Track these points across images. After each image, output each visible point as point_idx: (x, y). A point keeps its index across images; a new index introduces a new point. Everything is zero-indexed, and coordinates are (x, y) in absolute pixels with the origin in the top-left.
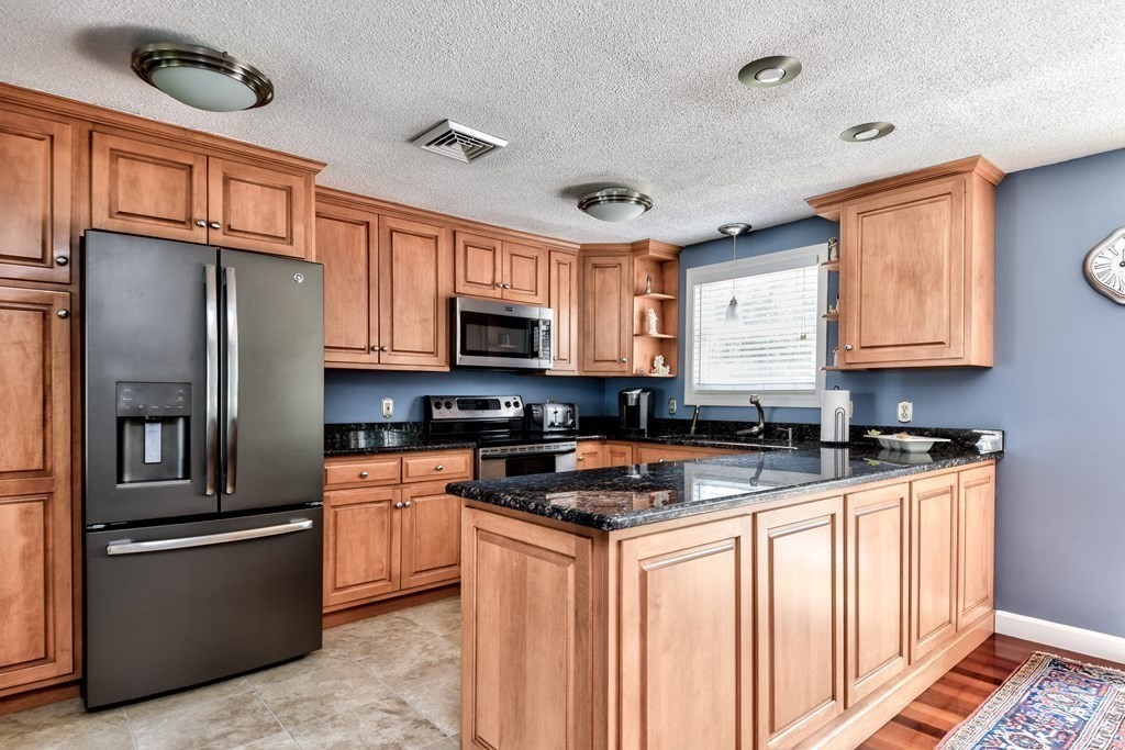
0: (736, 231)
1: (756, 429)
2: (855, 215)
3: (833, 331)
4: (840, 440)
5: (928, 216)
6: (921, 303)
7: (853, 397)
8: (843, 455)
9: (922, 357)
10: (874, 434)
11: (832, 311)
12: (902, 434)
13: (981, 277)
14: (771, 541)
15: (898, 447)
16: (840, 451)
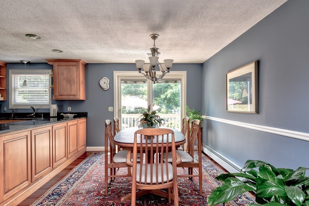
0: (26, 62)
1: (33, 115)
2: (57, 66)
3: (53, 91)
4: (55, 116)
5: (72, 69)
6: (71, 87)
7: (58, 106)
8: (55, 119)
9: (72, 98)
10: (62, 114)
11: (52, 86)
12: (68, 114)
13: (82, 83)
14: (35, 136)
15: (67, 116)
16: (55, 118)
